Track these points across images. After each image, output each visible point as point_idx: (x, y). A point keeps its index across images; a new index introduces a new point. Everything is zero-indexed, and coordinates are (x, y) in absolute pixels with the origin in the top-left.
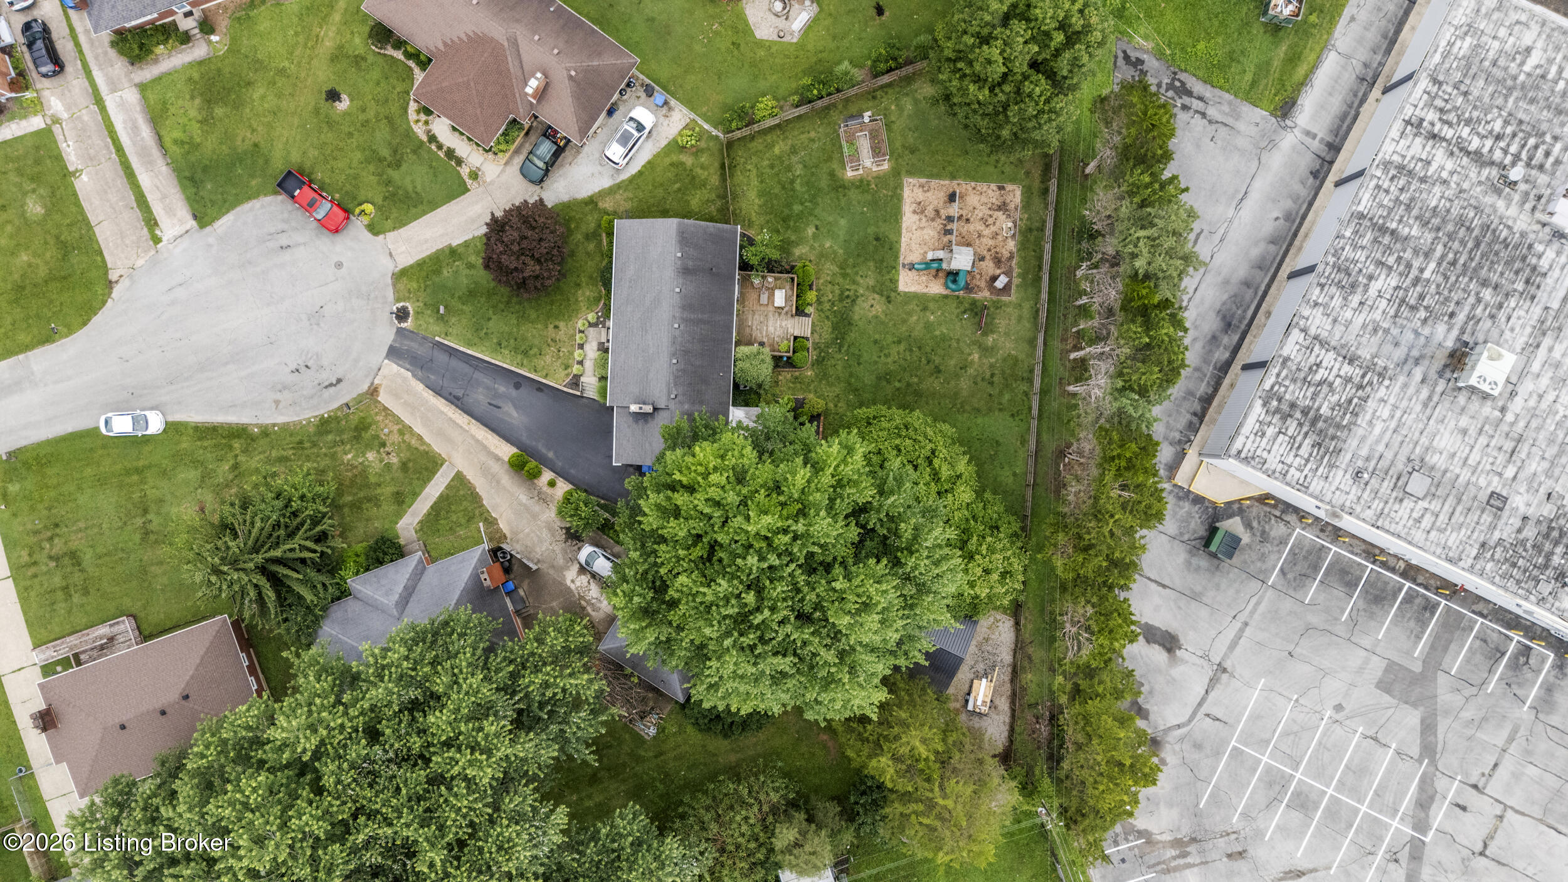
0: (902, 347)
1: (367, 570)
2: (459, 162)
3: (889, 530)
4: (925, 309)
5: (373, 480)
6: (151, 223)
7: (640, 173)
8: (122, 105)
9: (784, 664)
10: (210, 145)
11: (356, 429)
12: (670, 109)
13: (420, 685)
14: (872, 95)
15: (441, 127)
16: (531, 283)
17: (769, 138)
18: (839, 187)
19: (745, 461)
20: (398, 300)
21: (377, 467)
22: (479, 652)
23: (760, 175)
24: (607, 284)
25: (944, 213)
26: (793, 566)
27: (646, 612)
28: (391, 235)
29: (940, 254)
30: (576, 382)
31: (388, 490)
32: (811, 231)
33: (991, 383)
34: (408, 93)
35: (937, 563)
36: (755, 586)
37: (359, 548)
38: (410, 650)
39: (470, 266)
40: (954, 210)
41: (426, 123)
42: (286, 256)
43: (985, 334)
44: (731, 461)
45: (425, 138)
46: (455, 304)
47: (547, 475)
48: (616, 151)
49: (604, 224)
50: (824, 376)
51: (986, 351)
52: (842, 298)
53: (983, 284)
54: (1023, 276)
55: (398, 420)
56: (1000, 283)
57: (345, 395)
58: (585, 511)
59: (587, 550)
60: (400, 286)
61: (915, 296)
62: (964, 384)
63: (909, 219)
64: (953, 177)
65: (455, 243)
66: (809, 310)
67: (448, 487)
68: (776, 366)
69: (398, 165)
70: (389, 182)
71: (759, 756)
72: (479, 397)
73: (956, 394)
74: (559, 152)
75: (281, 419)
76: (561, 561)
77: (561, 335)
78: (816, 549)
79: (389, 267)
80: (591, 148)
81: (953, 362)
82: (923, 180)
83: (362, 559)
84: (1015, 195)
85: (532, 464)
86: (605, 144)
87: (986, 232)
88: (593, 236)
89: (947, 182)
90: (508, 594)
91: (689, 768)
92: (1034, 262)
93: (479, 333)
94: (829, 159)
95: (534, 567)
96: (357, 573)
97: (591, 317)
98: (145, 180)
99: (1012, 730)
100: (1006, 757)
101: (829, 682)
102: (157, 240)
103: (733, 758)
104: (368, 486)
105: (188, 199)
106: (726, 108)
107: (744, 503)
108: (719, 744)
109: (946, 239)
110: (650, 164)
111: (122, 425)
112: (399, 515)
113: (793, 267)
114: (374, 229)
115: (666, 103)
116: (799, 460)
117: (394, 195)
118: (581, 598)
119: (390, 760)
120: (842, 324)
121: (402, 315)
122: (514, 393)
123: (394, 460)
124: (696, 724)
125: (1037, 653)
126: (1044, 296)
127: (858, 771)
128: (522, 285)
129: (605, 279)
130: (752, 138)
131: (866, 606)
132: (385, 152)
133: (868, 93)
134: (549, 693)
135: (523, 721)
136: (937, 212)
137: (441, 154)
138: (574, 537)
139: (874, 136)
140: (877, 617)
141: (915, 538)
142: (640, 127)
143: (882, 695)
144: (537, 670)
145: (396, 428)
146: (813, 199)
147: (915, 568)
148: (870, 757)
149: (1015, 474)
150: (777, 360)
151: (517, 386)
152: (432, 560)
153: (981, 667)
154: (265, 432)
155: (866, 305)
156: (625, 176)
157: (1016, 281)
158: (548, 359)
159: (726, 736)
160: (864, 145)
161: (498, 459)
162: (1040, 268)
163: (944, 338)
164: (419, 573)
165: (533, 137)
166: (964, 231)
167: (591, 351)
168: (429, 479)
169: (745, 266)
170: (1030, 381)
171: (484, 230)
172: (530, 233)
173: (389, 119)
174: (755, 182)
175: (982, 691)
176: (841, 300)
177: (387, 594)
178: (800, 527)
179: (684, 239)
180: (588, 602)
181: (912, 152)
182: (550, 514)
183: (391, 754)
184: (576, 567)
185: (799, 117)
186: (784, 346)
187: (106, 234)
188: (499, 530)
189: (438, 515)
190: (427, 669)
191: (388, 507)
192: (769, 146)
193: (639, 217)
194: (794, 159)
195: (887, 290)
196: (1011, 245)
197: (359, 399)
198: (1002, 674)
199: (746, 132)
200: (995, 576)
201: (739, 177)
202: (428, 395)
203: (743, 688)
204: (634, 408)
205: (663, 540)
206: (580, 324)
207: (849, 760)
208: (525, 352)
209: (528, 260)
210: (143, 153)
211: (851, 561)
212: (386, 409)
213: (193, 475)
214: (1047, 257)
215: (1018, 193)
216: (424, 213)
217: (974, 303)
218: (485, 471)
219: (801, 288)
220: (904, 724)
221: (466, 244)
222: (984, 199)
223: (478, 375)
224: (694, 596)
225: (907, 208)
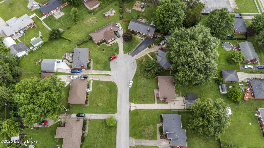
0: (149, 13)
1: (157, 61)
8: (94, 72)
10: (102, 65)
11: (140, 62)
14: (123, 9)
18: (131, 14)
28: (120, 52)
29: (141, 7)
30: (142, 40)
31: (148, 60)
39: (126, 46)
41: (109, 44)
42: (118, 63)
46: (130, 48)
47: (152, 45)
51: (152, 7)
55: (140, 58)
59: (161, 43)
60: (125, 53)
61: (144, 10)
63: (136, 9)
65: (123, 47)
66: (142, 18)
72: (140, 50)
75: (136, 70)
77: (137, 39)
81: (152, 10)
82: (133, 7)
93: (134, 47)
94: (128, 13)
95: (162, 48)
97: (136, 36)
98: (103, 73)
102: (110, 75)
105: (107, 70)
110: (122, 26)
111: (131, 84)
112: (151, 60)
114: (118, 54)
117: (115, 50)
120: (145, 17)
121: (129, 54)
122: (141, 47)
137: (113, 44)
138: (159, 45)
139: (127, 9)
142: (119, 26)
156: (123, 30)
158: (139, 41)
161: (148, 49)
163: (149, 10)
164: (159, 56)
166: (139, 5)
167: (139, 37)
168: (148, 56)
173: (107, 48)
179: (133, 22)
188: (156, 51)
189: (152, 56)
195: (143, 13)
197: (136, 61)
202: (138, 54)
216: (119, 48)
217: (147, 6)
222: (137, 3)
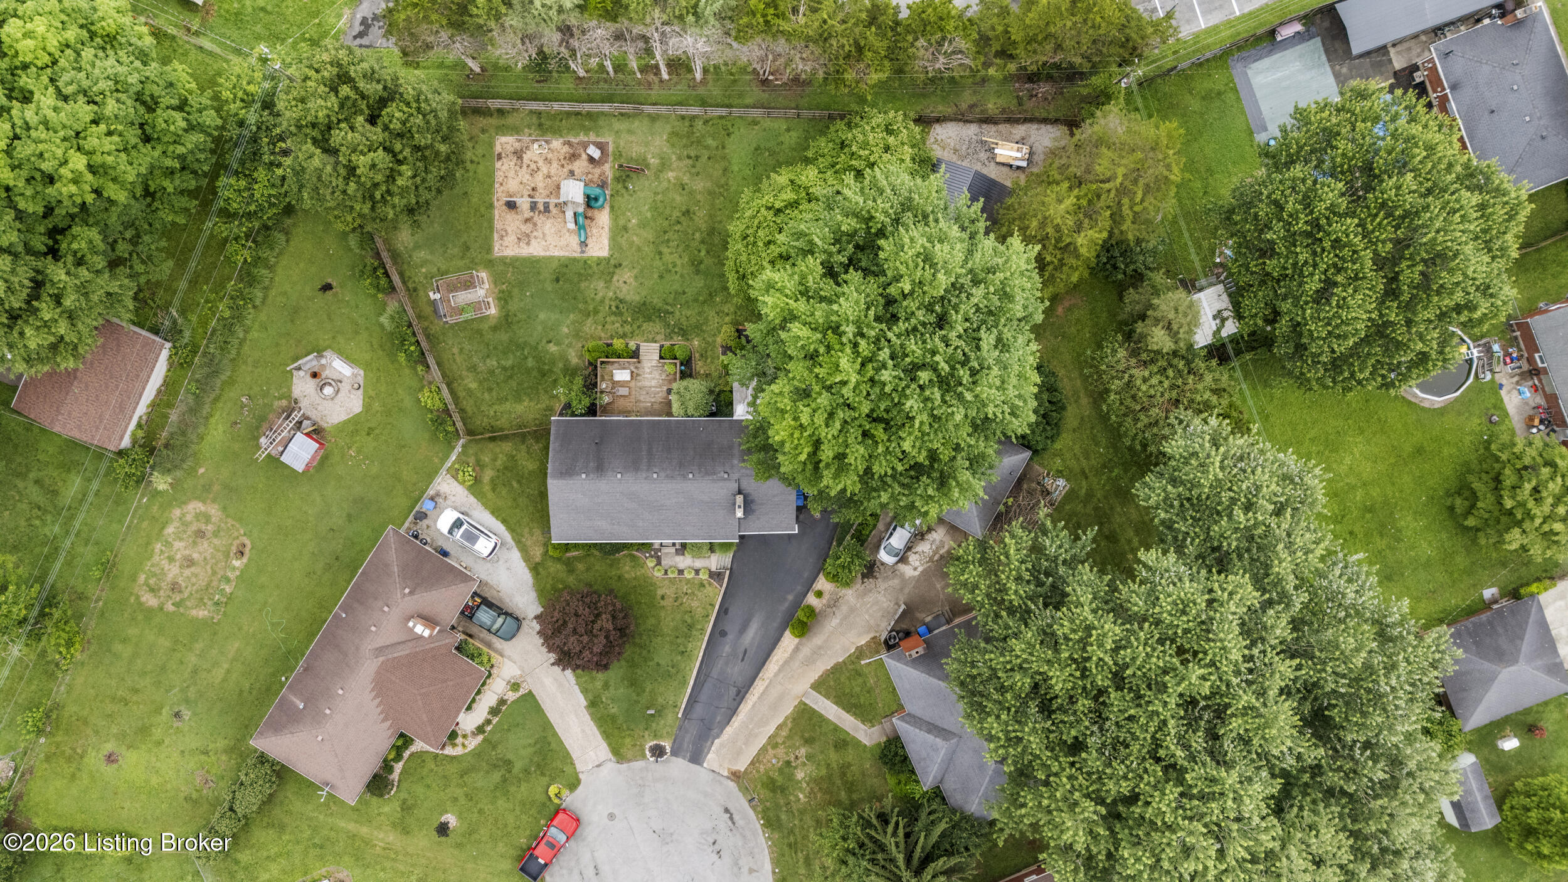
0: (665, 250)
1: (913, 772)
2: (502, 702)
3: (849, 243)
4: (625, 229)
5: (824, 772)
7: (504, 521)
9: (988, 340)
11: (773, 791)
12: (438, 495)
13: (1025, 704)
14: (413, 292)
15: (468, 721)
16: (620, 623)
17: (462, 394)
18: (506, 321)
19: (786, 389)
20: (644, 756)
21: (810, 768)
22: (989, 647)
23: (501, 400)
24: (617, 548)
25: (528, 214)
26: (890, 335)
27: (943, 483)
28: (579, 767)
29: (569, 215)
30: (716, 576)
31: (833, 756)
32: (553, 348)
33: (697, 158)
34: (437, 755)
35: (881, 192)
36: (912, 371)
37: (892, 781)
38: (989, 714)
39: (606, 686)
40: (524, 203)
41: (465, 736)
42: (605, 869)
43: (648, 166)
44: (786, 403)
45: (480, 738)
46: (645, 698)
47: (811, 599)
48: (483, 546)
49: (556, 554)
50: (698, 328)
51: (664, 166)
52: (618, 313)
53: (597, 171)
54: (587, 130)
55: (763, 750)
56: (596, 153)
57: (740, 804)
58: (845, 559)
59: (884, 556)
60: (630, 755)
61: (613, 239)
62: (699, 185)
63: (535, 249)
64: (491, 206)
65: (584, 703)
66: (632, 345)
67: (827, 697)
68: (691, 376)
69: (508, 763)
70: (526, 771)
71: (1081, 374)
72: (737, 671)
73: (710, 193)
74: (487, 603)
75: (768, 867)
76: (896, 582)
77: (670, 592)
78: (872, 313)
79: (611, 766)
80: (481, 572)
81: (678, 198)
82: (496, 236)
83: (903, 777)
84: (505, 142)
85: (800, 614)
86: (477, 557)
87: (544, 170)
88: (569, 564)
89: (496, 212)
90: (930, 631)
91: (1097, 444)
92: (573, 120)
93: (674, 674)
94: (479, 332)
95: (903, 607)
96: (917, 782)
97: (651, 563)
99: (1045, 121)
100: (1072, 124)
101: (1006, 296)
103: (1085, 401)
104: (830, 777)
106: (434, 438)
107: (829, 389)
108: (1071, 416)
109: (554, 210)
110: (495, 512)
112: (857, 744)
113: (590, 364)
114: (574, 784)
115: (432, 499)
117: (538, 766)
118: (931, 560)
119: (1101, 729)
120: (645, 312)
121: (658, 751)
122: (730, 637)
123: (803, 751)
124: (1053, 438)
125: (967, 99)
126: (606, 107)
127: (1093, 271)
128: (622, 631)
129: (612, 550)
130: (462, 411)
132: (496, 776)
133: (410, 296)
134: (1027, 576)
135: (1056, 598)
136: (527, 220)
137: (495, 720)
138: (871, 570)
139: (453, 288)
141: (856, 215)
142: (458, 524)
143: (1016, 241)
144: (1003, 590)
145: (771, 752)
146: (521, 347)
148: (1078, 256)
149: (788, 130)
150: (684, 375)
151: (723, 634)
152: (901, 708)
153: (983, 156)
155: (625, 288)
156: (508, 537)
157: (592, 137)
158: (695, 604)
159: (1063, 408)
160: (463, 297)
161: (797, 649)
162: (578, 114)
163: (654, 208)
164: (914, 720)
165: (474, 630)
166: (545, 192)
167: (684, 561)
168: (821, 716)
169: (592, 411)
170: (693, 118)
171: (569, 672)
172: (570, 626)
173: (463, 774)
174: (507, 406)
175: (1008, 152)
176: (621, 314)
177: (937, 750)
178: (850, 330)
179: (568, 472)
180: (935, 553)
181: (468, 248)
182: (849, 595)
183: (1095, 728)
184: (901, 566)
185: (439, 364)
186: (670, 369)
188: (868, 644)
189: (855, 706)
190: (1009, 696)
191: (850, 755)
192: (470, 393)
193: (548, 521)
194: (481, 367)
195: (609, 268)
196: (557, 143)
197: (744, 790)
198: (989, 134)
199: (456, 417)
200: (891, 140)
201: (503, 422)
202: (737, 721)
203: (1014, 380)
204: (740, 513)
205: (868, 471)
206: (658, 574)
207: (1081, 280)
208: (689, 628)
209: (597, 626)
211: (882, 279)
212: (752, 763)
214: (566, 107)
215: (503, 139)
216: (555, 734)
217: (617, 179)
218: (809, 662)
219: (611, 354)
220: (1043, 225)
221: (584, 691)
222: (511, 174)
223: (715, 673)
224: (923, 434)
225: (525, 251)
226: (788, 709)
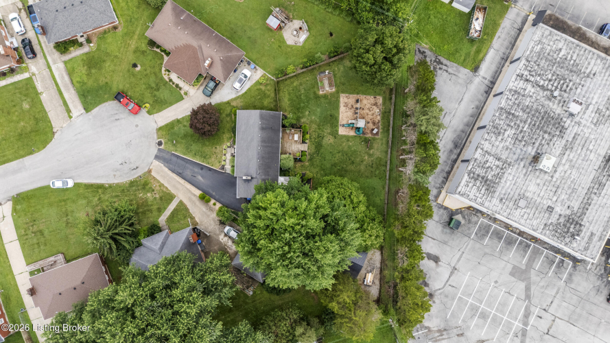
0: (340, 154)
1: (148, 236)
2: (180, 89)
3: (335, 223)
4: (348, 141)
5: (150, 203)
6: (69, 111)
7: (246, 92)
8: (58, 69)
9: (299, 271)
10: (90, 83)
11: (144, 185)
12: (256, 70)
13: (170, 280)
14: (329, 64)
15: (174, 76)
16: (207, 133)
17: (292, 80)
18: (317, 97)
19: (285, 199)
20: (159, 138)
21: (151, 199)
22: (190, 267)
23: (289, 94)
24: (234, 132)
25: (355, 106)
26: (302, 237)
27: (250, 253)
28: (156, 115)
29: (353, 121)
30: (223, 167)
31: (155, 207)
32: (307, 113)
33: (372, 167)
34: (162, 64)
35: (352, 235)
36: (288, 244)
37: (145, 228)
38: (166, 267)
39: (185, 126)
40: (358, 105)
41: (168, 75)
42: (118, 122)
43: (370, 149)
44: (279, 199)
45: (168, 80)
46: (179, 140)
47: (213, 201)
48: (237, 85)
49: (233, 111)
50: (312, 165)
51: (370, 155)
52: (319, 137)
53: (369, 132)
54: (383, 129)
55: (159, 182)
56: (375, 132)
57: (139, 173)
58: (226, 214)
59: (227, 228)
60: (159, 133)
61: (344, 136)
62: (362, 167)
63: (342, 109)
64: (358, 94)
65: (179, 118)
66: (307, 141)
67: (177, 206)
68: (295, 161)
69: (158, 90)
70: (155, 96)
71: (290, 302)
72: (188, 173)
73: (360, 171)
74: (216, 86)
75: (116, 182)
76: (218, 232)
77: (218, 151)
78: (310, 231)
79: (155, 127)
80: (228, 84)
81: (358, 160)
82: (347, 95)
83: (146, 232)
84: (380, 100)
85: (207, 197)
86: (233, 83)
87: (370, 113)
88: (229, 115)
89: (355, 96)
90: (199, 244)
91: (265, 306)
92: (387, 124)
93: (188, 150)
94: (314, 87)
95: (208, 235)
96: (144, 237)
97: (229, 144)
98: (66, 95)
99: (380, 291)
100: (378, 301)
101: (314, 277)
102: (71, 117)
103: (280, 302)
104: (148, 205)
105: (82, 102)
106: (277, 69)
107: (284, 214)
108: (275, 297)
109: (355, 116)
110: (249, 90)
111: (59, 184)
112: (159, 216)
113: (301, 126)
114: (149, 113)
115: (255, 67)
116: (303, 199)
117: (157, 100)
118: (225, 245)
119: (159, 306)
120: (319, 146)
121: (160, 144)
122: (200, 171)
123: (157, 196)
124: (267, 290)
125: (389, 263)
126: (391, 136)
127: (325, 307)
128: (204, 134)
129: (234, 130)
130: (286, 80)
131: (327, 251)
132: (153, 85)
133: (327, 64)
134: (215, 282)
135: (207, 292)
136: (352, 106)
137: (174, 86)
138: (222, 223)
139: (329, 79)
140: (331, 255)
141: (345, 226)
142: (246, 77)
143: (333, 281)
144: (210, 273)
145: (158, 184)
146: (308, 102)
147: (344, 236)
148: (329, 302)
149: (381, 200)
150: (296, 160)
151: (202, 169)
152: (171, 233)
153: (369, 269)
154: (111, 186)
155: (327, 139)
156: (240, 94)
157: (381, 131)
158: (213, 159)
159: (278, 295)
160: (326, 82)
161: (195, 195)
162: (389, 126)
163: (355, 151)
164: (167, 237)
165: (207, 80)
166: (362, 113)
167: (229, 156)
168: (170, 203)
169: (284, 126)
170: (386, 166)
171: (189, 113)
172: (206, 116)
173: (155, 74)
174: (287, 96)
175: (370, 278)
176: (318, 138)
177: (155, 245)
178: (304, 223)
179: (262, 117)
180: (228, 247)
181: (343, 85)
182: (214, 215)
183: (159, 304)
184: (223, 234)
185: (303, 72)
186: (298, 154)
187: (51, 115)
188: (196, 221)
189: (173, 216)
190: (172, 274)
191: (155, 213)
192: (292, 83)
193: (247, 109)
194: (301, 87)
195: (335, 134)
196: (379, 118)
197: (144, 174)
198: (377, 271)
199: (284, 78)
200: (373, 238)
201: (281, 94)
202: (170, 173)
203: (284, 280)
204: (244, 178)
205: (255, 227)
206: (225, 147)
207: (322, 303)
208: (204, 157)
209: (206, 125)
210: (66, 86)
211: (321, 234)
212: (154, 178)
213: (84, 202)
214: (391, 122)
215: (381, 99)
216: (168, 107)
217: (366, 138)
218: (190, 200)
219: (304, 134)
220: (341, 291)
221: (183, 118)
222: (369, 101)
223: (187, 165)
224: (267, 247)
225: (342, 105)
226: (173, 191)
